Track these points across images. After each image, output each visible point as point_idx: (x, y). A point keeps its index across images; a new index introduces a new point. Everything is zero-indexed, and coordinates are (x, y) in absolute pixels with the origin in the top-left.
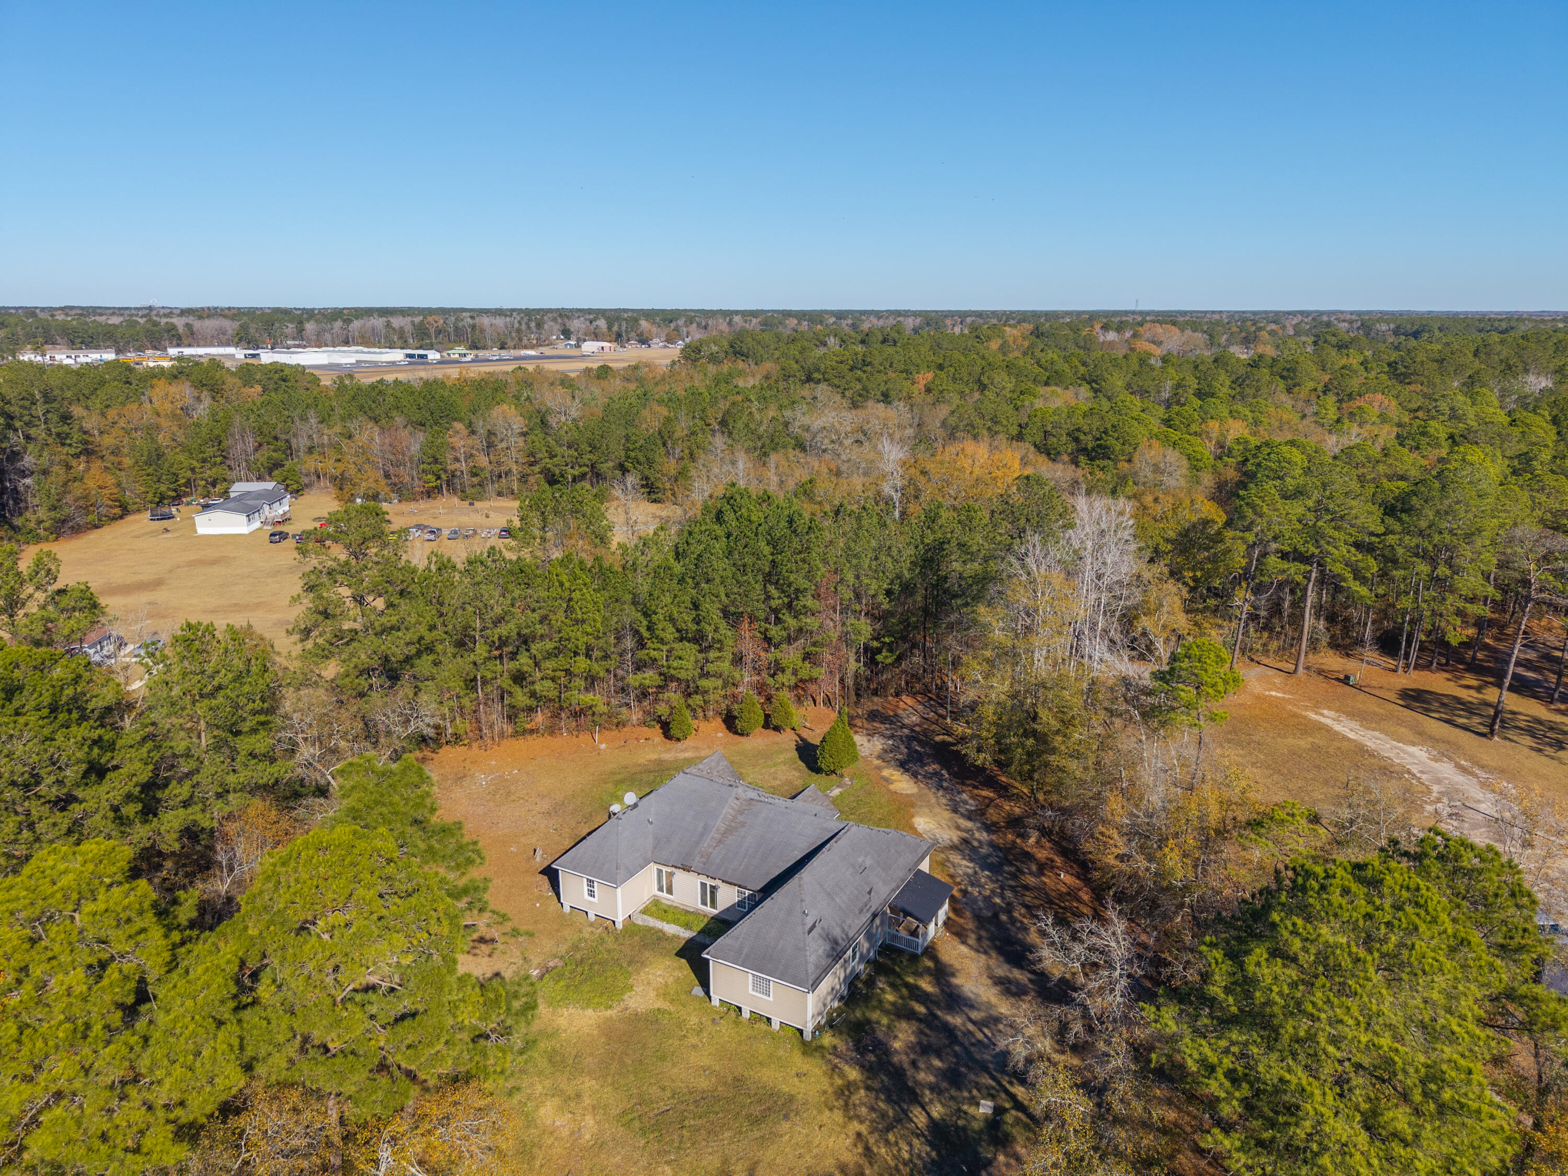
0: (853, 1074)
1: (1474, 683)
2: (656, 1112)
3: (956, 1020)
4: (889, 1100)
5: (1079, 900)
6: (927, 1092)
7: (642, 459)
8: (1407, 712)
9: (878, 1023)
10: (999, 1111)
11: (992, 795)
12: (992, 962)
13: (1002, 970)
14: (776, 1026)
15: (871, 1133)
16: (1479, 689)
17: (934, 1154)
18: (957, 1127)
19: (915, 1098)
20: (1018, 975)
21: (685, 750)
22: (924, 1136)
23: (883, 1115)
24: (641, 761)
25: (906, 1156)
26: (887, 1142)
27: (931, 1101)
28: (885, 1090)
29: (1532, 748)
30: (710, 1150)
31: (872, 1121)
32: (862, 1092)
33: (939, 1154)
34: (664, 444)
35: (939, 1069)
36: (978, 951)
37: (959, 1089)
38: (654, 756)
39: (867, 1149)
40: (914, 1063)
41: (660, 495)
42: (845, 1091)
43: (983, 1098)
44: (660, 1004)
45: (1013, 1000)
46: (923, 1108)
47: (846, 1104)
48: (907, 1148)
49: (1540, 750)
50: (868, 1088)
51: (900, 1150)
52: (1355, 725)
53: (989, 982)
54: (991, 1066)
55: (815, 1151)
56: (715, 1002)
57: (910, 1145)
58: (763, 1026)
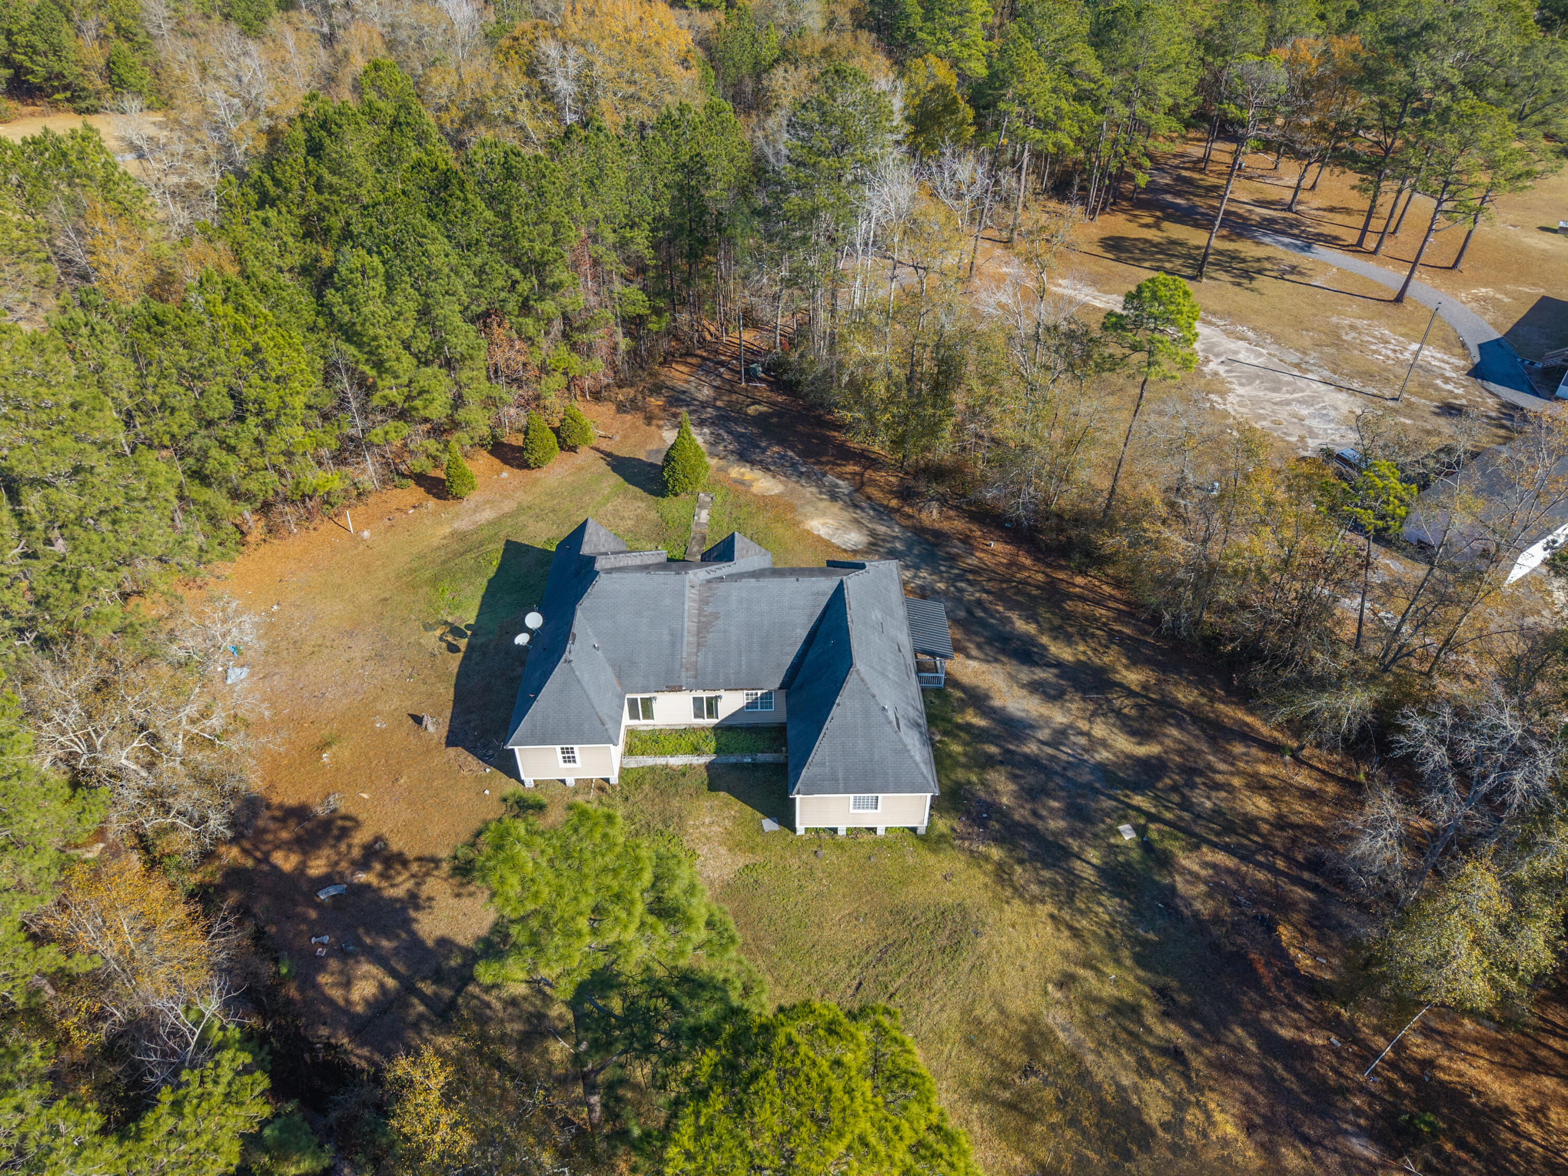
0: (996, 853)
1: (1149, 220)
2: (850, 992)
3: (1031, 748)
4: (1046, 866)
5: (1023, 567)
6: (1070, 840)
7: (42, 47)
8: (1121, 267)
9: (969, 782)
10: (1140, 830)
11: (857, 469)
12: (1008, 668)
13: (1025, 674)
14: (881, 832)
15: (1060, 909)
16: (1157, 226)
17: (1126, 903)
18: (1122, 865)
19: (1068, 854)
20: (1041, 674)
21: (476, 510)
22: (1105, 889)
23: (1055, 884)
24: (435, 542)
25: (1107, 918)
26: (1082, 912)
27: (1080, 847)
28: (1034, 857)
29: (1233, 283)
30: (937, 1006)
31: (1052, 896)
32: (1018, 869)
33: (1130, 901)
34: (69, 20)
35: (1059, 809)
36: (988, 662)
37: (1093, 824)
38: (447, 530)
39: (1070, 928)
40: (1035, 813)
41: (93, 101)
42: (1001, 874)
43: (1120, 823)
44: (742, 860)
45: (1059, 704)
46: (1079, 858)
47: (1015, 889)
48: (1101, 910)
49: (1239, 284)
50: (1021, 862)
51: (1097, 915)
52: (1090, 290)
53: (1024, 692)
54: (1098, 785)
55: (1030, 955)
56: (800, 830)
57: (1100, 904)
58: (867, 837)
